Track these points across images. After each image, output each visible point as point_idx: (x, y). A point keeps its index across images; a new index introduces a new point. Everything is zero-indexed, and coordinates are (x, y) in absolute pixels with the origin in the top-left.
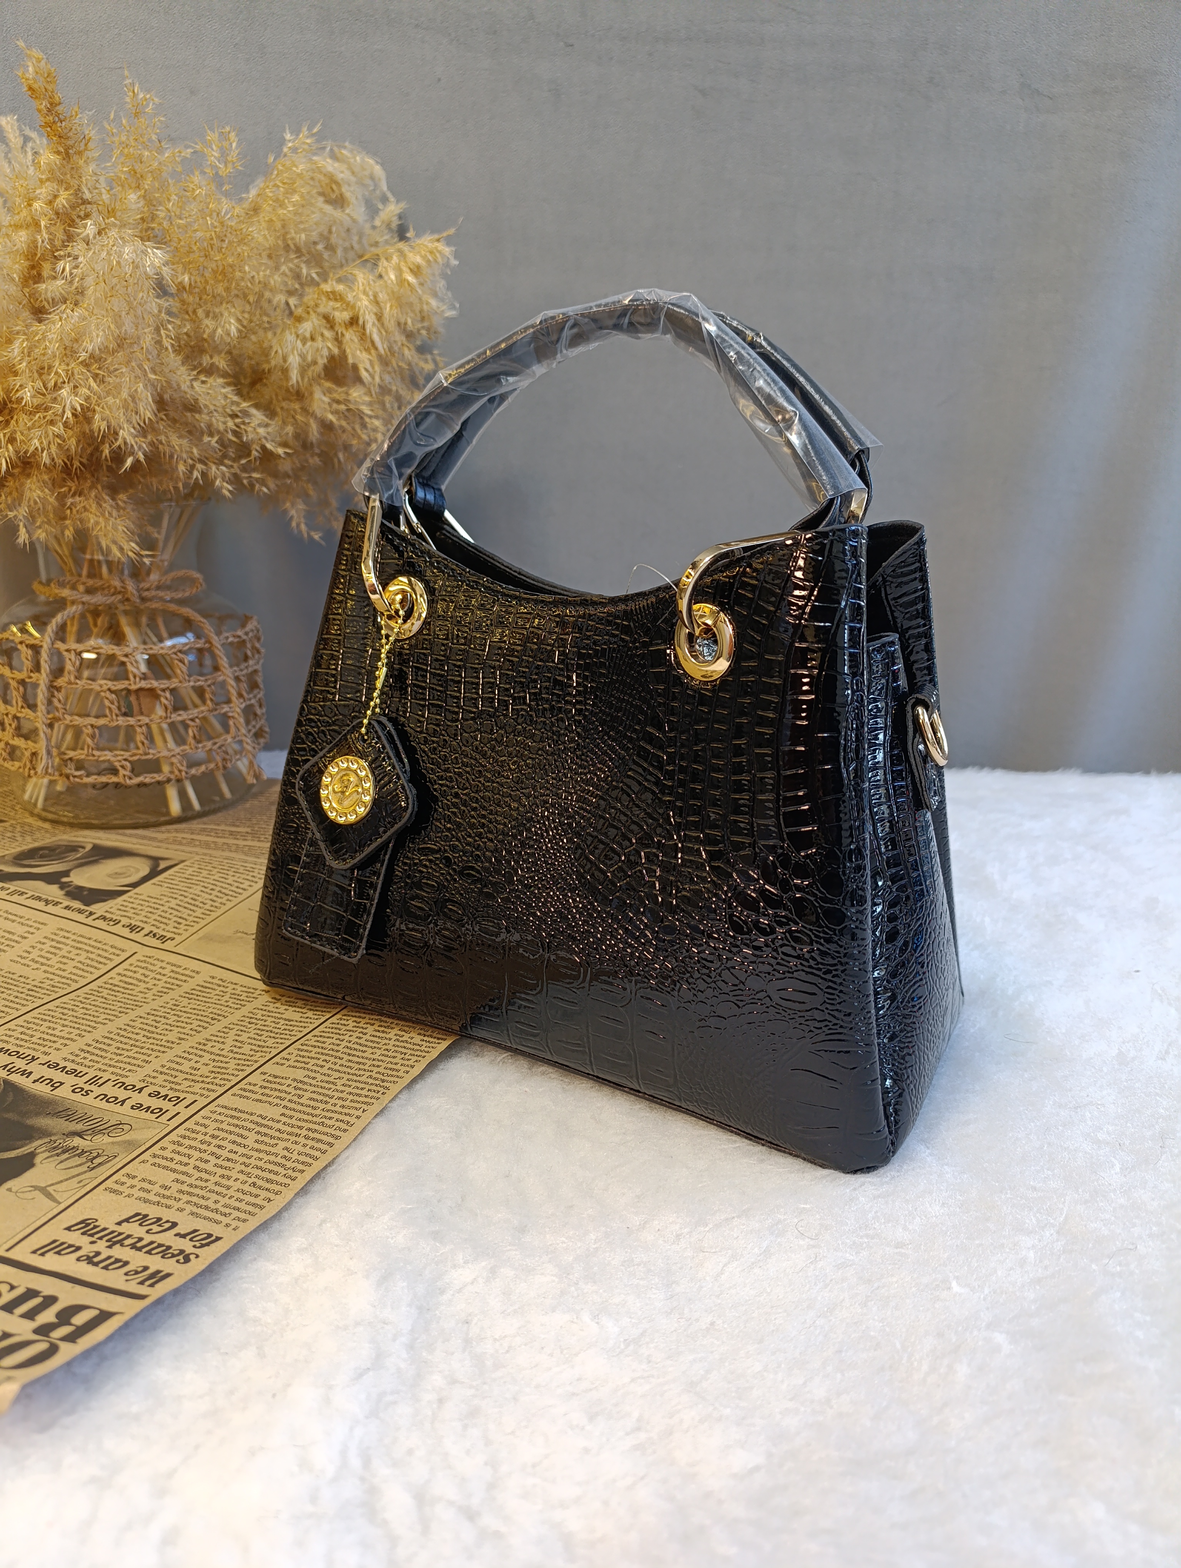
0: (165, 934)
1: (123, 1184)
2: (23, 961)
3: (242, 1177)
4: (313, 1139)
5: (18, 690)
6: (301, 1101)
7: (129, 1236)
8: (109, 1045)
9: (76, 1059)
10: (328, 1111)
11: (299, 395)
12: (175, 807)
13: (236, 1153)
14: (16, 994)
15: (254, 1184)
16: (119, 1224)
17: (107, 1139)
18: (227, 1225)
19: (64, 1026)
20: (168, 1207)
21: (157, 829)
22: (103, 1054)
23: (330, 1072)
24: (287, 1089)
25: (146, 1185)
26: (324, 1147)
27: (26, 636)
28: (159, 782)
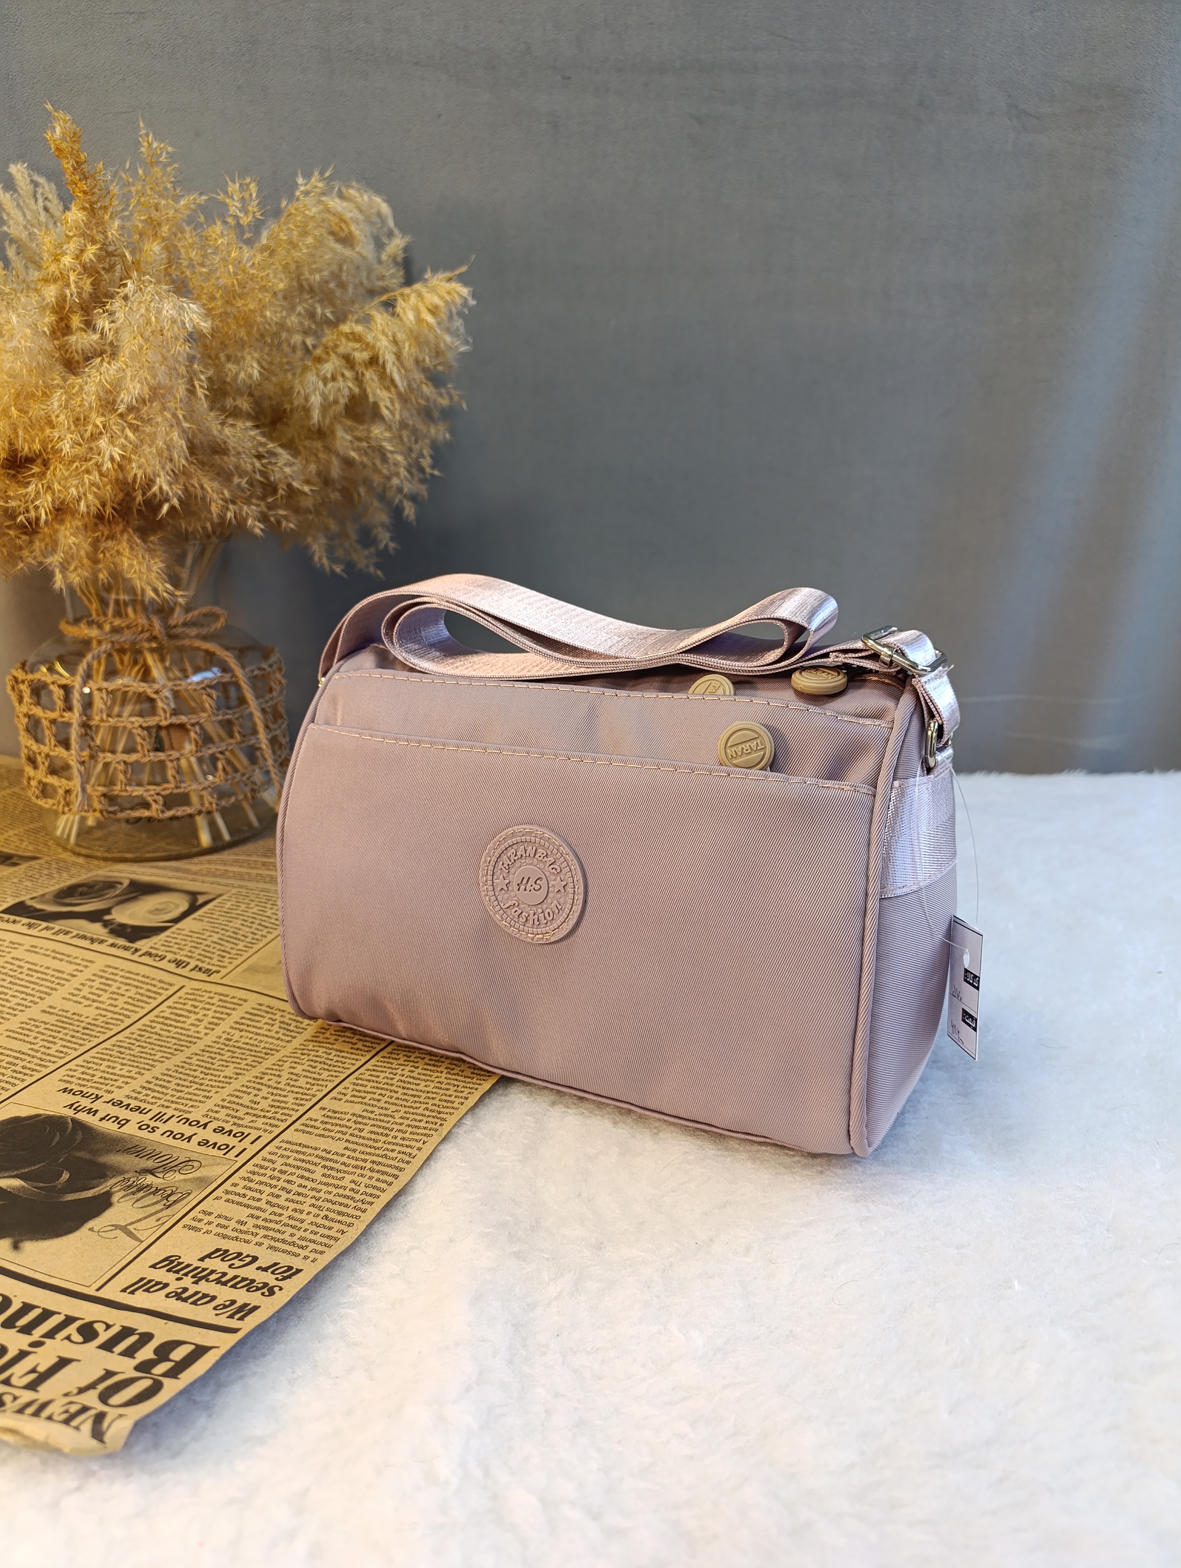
0: (210, 967)
1: (200, 1220)
2: (74, 998)
3: (314, 1211)
4: (378, 1171)
5: (50, 729)
6: (362, 1134)
7: (213, 1272)
8: (169, 1082)
9: (139, 1096)
10: (389, 1143)
11: (321, 434)
12: (205, 839)
13: (305, 1187)
14: (71, 1033)
15: (326, 1217)
16: (202, 1259)
17: (178, 1177)
18: (306, 1258)
19: (123, 1064)
20: (248, 1242)
21: (188, 861)
22: (164, 1090)
23: (387, 1105)
24: (348, 1124)
25: (223, 1222)
26: (390, 1179)
27: (56, 676)
28: (191, 816)
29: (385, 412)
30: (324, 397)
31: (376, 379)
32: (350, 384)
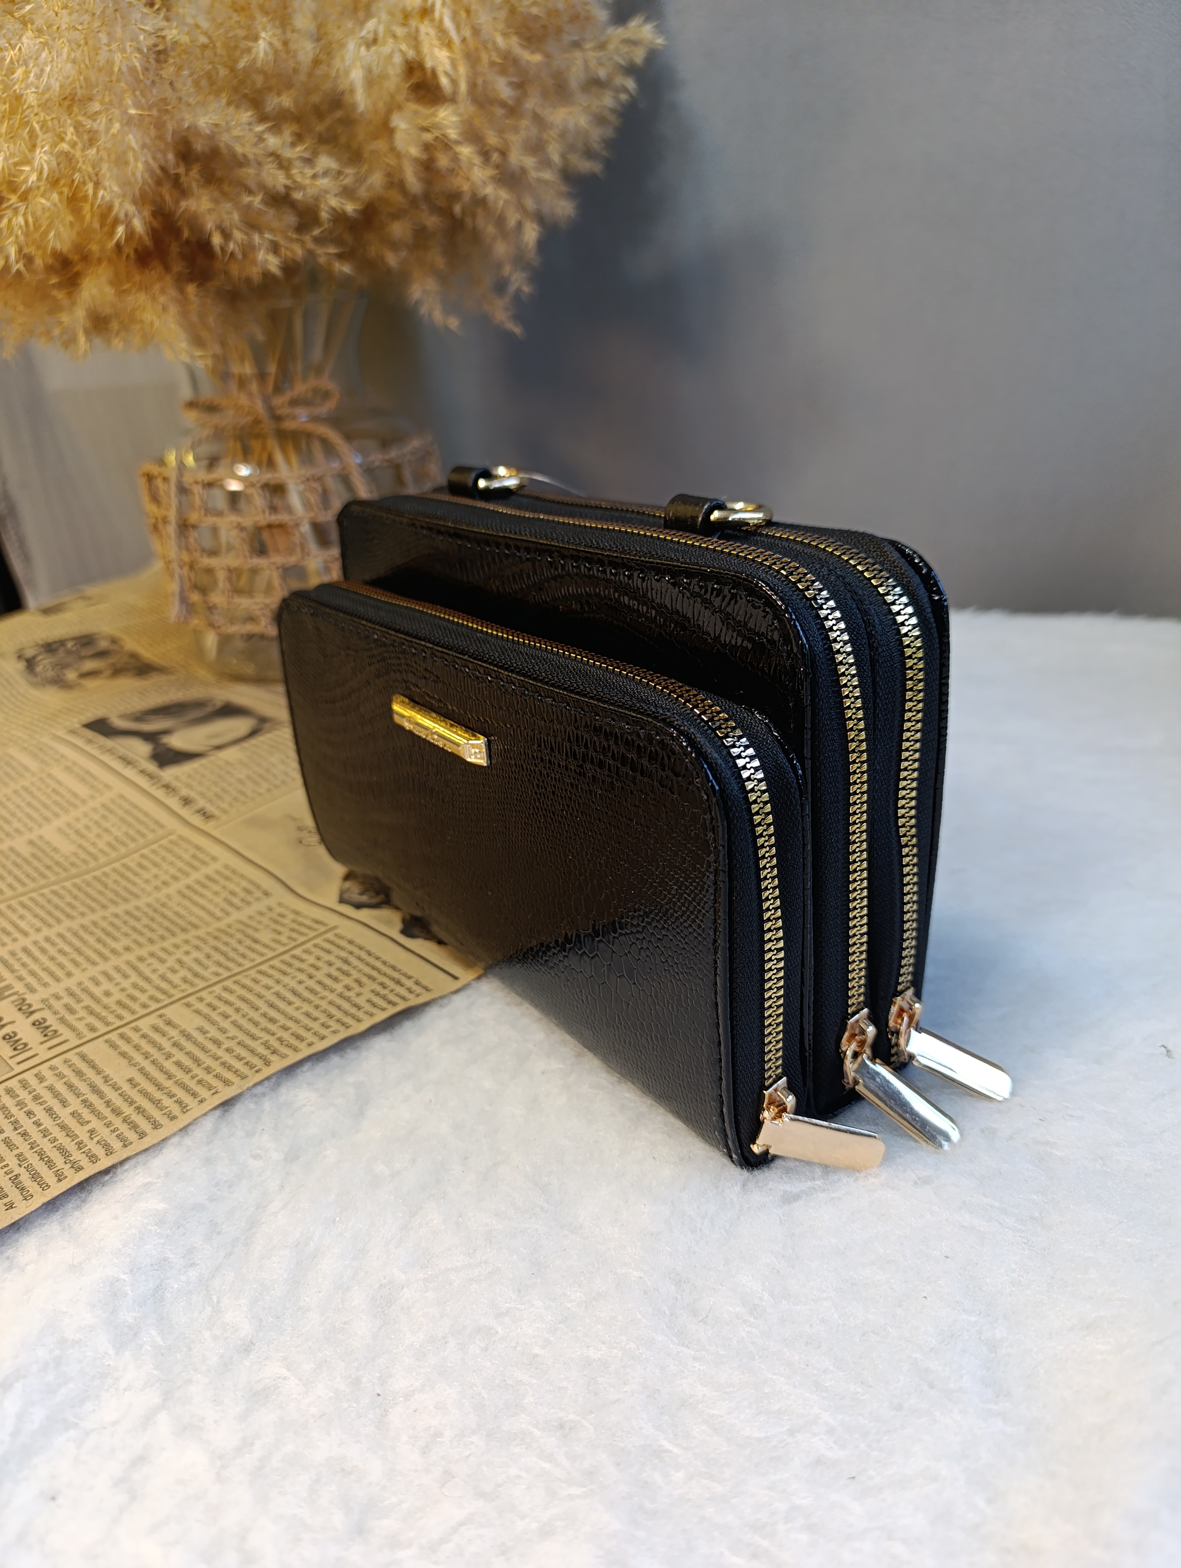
0: (214, 811)
6: (165, 1064)
10: (181, 1084)
23: (229, 1026)
24: (165, 1044)
29: (444, 81)
30: (369, 71)
31: (432, 32)
32: (404, 47)
